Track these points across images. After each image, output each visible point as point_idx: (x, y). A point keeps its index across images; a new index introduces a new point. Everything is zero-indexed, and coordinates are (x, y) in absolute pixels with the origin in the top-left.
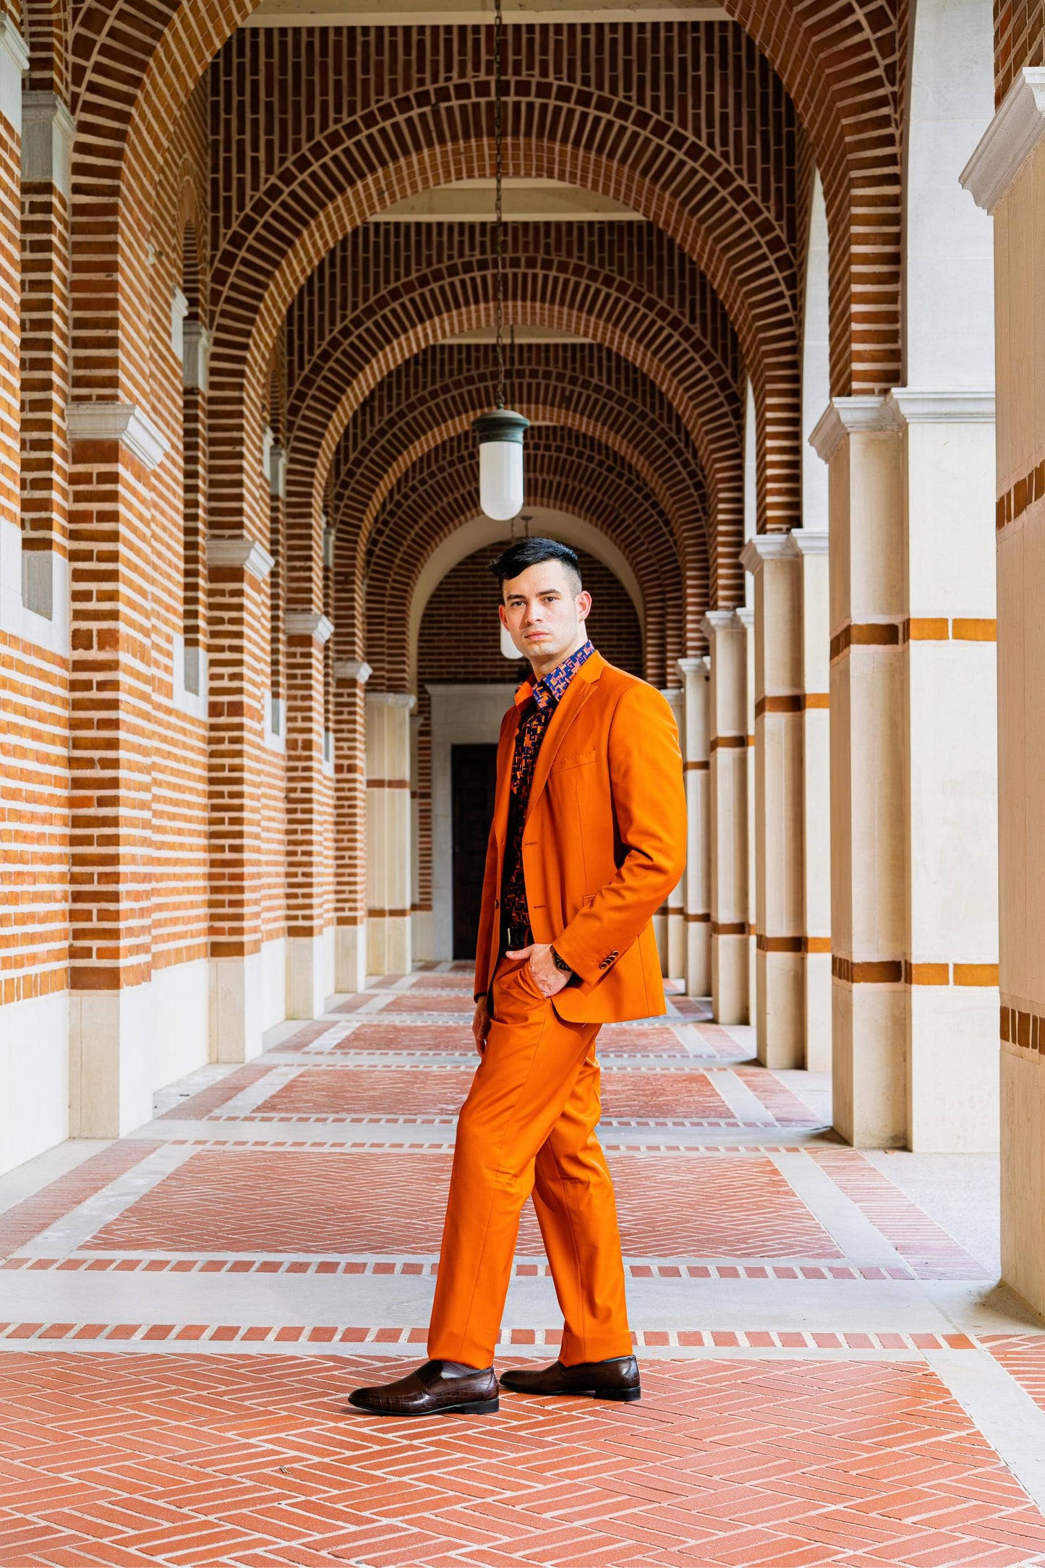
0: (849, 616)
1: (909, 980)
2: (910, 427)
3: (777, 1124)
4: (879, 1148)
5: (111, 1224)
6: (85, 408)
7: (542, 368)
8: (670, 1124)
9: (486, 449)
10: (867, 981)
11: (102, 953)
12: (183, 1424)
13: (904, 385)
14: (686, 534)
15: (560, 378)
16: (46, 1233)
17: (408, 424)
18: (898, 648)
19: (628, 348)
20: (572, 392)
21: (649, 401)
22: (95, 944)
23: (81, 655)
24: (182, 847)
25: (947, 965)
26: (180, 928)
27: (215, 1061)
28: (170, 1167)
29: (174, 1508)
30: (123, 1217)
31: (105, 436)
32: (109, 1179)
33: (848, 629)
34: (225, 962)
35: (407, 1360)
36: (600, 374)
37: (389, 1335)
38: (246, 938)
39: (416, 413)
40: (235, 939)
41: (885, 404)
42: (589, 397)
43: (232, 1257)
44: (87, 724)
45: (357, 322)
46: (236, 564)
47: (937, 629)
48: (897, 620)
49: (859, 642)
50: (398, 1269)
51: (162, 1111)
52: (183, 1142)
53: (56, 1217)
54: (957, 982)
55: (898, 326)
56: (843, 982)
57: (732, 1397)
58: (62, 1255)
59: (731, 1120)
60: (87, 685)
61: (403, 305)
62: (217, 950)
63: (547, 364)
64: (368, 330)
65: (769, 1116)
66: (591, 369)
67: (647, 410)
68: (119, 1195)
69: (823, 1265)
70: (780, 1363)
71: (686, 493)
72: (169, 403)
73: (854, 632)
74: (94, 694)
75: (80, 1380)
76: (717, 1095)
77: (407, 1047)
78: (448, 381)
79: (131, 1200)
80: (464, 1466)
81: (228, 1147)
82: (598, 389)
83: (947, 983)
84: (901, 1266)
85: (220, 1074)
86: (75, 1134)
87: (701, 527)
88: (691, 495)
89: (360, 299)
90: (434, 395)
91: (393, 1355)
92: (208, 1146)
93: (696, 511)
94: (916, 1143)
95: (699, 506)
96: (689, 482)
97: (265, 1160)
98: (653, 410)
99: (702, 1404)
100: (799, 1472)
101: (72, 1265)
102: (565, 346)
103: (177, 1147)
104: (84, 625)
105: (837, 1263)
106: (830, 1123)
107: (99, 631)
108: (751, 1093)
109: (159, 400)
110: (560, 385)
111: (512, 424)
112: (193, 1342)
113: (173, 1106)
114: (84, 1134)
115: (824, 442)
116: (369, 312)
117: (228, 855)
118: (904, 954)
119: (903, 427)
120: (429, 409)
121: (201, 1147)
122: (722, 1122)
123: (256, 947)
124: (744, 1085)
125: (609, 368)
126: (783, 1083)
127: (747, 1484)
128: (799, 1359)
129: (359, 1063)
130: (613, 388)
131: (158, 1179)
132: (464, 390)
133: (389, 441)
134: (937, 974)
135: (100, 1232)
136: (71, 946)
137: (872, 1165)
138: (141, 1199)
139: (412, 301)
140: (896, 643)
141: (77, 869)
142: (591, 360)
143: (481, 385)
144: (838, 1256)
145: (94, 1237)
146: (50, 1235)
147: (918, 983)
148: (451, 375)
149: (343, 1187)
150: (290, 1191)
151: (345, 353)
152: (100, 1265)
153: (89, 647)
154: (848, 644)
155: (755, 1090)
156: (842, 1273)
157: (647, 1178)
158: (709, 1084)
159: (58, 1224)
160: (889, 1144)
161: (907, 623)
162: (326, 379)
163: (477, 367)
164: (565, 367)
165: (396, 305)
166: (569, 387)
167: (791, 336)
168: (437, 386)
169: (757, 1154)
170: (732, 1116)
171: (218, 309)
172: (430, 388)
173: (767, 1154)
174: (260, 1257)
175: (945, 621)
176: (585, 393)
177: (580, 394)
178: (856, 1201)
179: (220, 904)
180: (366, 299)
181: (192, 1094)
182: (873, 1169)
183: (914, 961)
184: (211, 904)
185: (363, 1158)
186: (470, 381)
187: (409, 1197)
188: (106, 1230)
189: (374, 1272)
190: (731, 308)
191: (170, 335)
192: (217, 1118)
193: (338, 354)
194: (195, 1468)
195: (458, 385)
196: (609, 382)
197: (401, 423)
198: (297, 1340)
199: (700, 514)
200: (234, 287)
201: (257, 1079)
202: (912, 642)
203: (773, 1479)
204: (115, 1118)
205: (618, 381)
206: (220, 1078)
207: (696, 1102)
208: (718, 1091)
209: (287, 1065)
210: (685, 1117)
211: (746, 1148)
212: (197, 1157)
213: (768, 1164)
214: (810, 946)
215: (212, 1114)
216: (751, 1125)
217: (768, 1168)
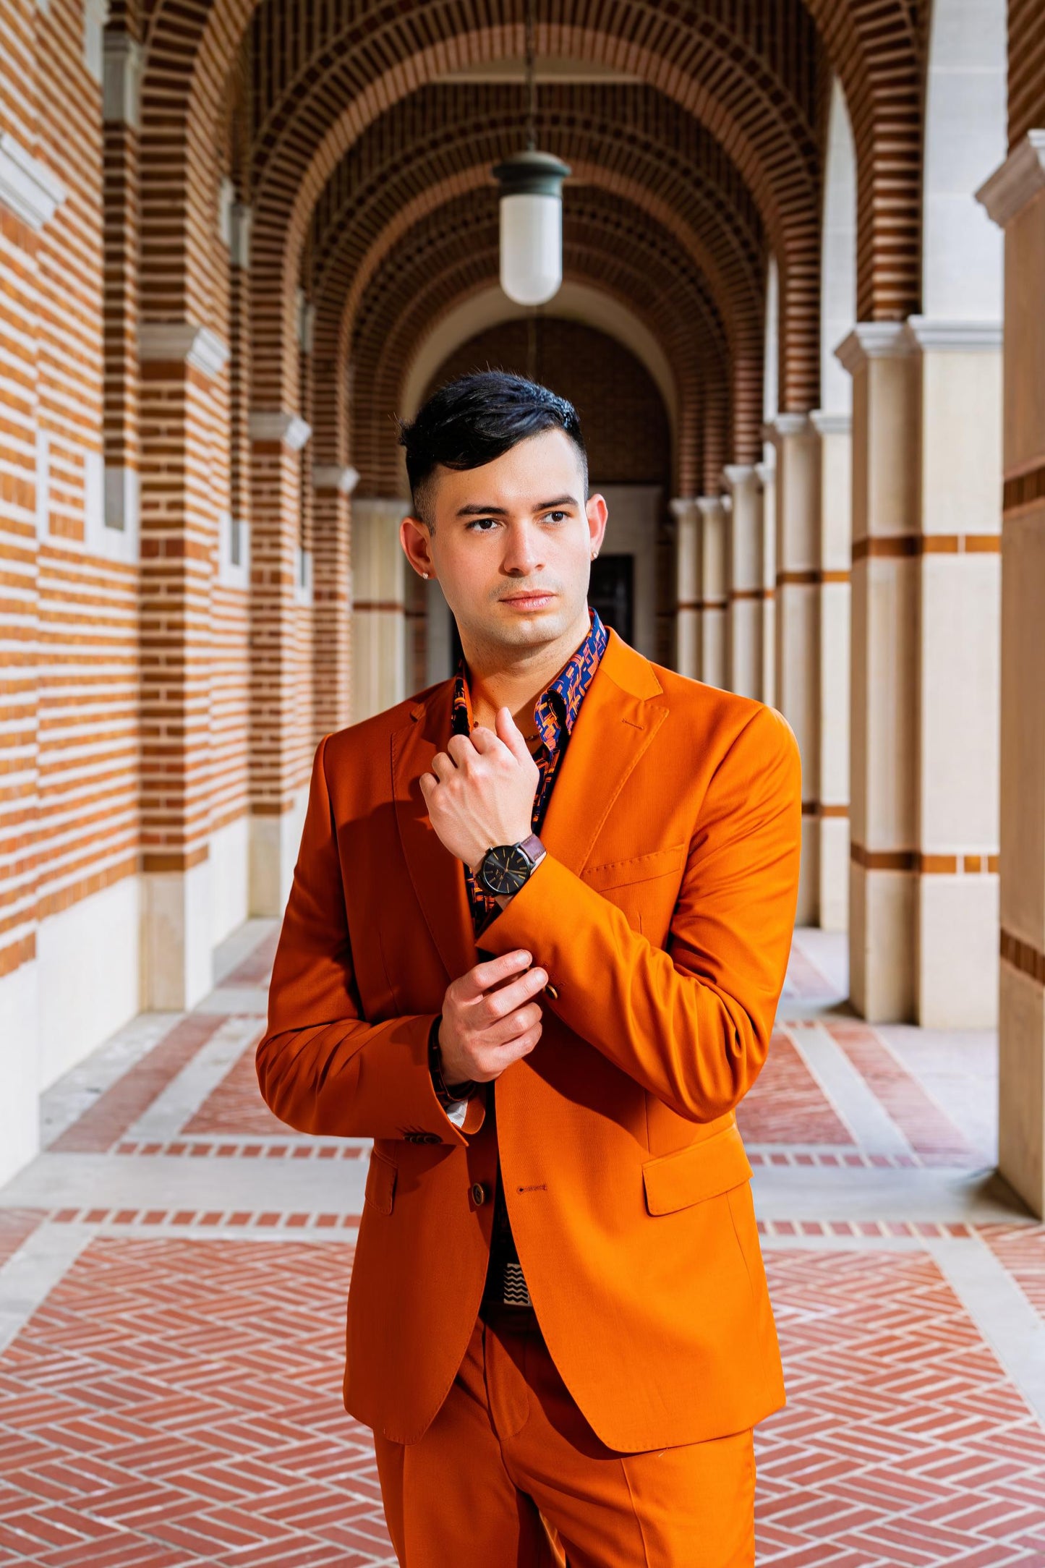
3: (915, 1157)
7: (565, 114)
8: (767, 1160)
9: (510, 206)
15: (587, 125)
17: (402, 179)
20: (601, 144)
21: (693, 154)
24: (99, 737)
26: (97, 846)
27: (147, 1010)
34: (161, 881)
36: (635, 121)
38: (189, 848)
39: (413, 166)
40: (172, 849)
42: (621, 150)
45: (341, 48)
46: (176, 356)
51: (58, 1128)
52: (67, 1216)
56: (1023, 976)
59: (849, 1150)
61: (398, 29)
62: (149, 864)
63: (571, 109)
64: (354, 60)
65: (893, 1137)
66: (624, 116)
67: (691, 166)
71: (737, 266)
72: (79, 139)
76: (814, 1086)
78: (452, 128)
81: (137, 1230)
82: (632, 139)
85: (152, 1034)
87: (753, 308)
89: (344, 19)
90: (434, 144)
92: (107, 1228)
93: (748, 289)
95: (752, 282)
97: (187, 1265)
98: (698, 164)
102: (593, 88)
103: (60, 1229)
106: (995, 1160)
108: (860, 1081)
109: (65, 134)
111: (547, 172)
113: (73, 1117)
116: (356, 36)
117: (164, 740)
120: (429, 162)
121: (95, 1229)
122: (839, 1152)
123: (203, 854)
124: (844, 1060)
125: (646, 114)
126: (897, 1055)
130: (650, 139)
133: (381, 202)
139: (410, 23)
142: (625, 104)
148: (456, 118)
150: (217, 1361)
151: (324, 87)
155: (864, 1074)
158: (799, 1061)
162: (302, 120)
163: (487, 110)
164: (593, 111)
165: (388, 28)
166: (597, 137)
167: (910, 61)
168: (440, 133)
169: (909, 1243)
170: (847, 1140)
171: (154, 18)
172: (430, 136)
173: (924, 1243)
176: (617, 144)
177: (611, 145)
179: (154, 804)
180: (352, 17)
181: (104, 1086)
184: (143, 804)
186: (478, 128)
191: (81, 47)
192: (127, 1149)
193: (316, 89)
195: (463, 132)
196: (646, 130)
197: (395, 179)
201: (200, 1044)
205: (657, 129)
206: (149, 1045)
207: (790, 1104)
208: (818, 1077)
209: (243, 1016)
210: (786, 1141)
211: (890, 1226)
212: (86, 1260)
213: (933, 1272)
214: (927, 865)
215: (127, 1139)
216: (880, 1161)
217: (939, 1286)
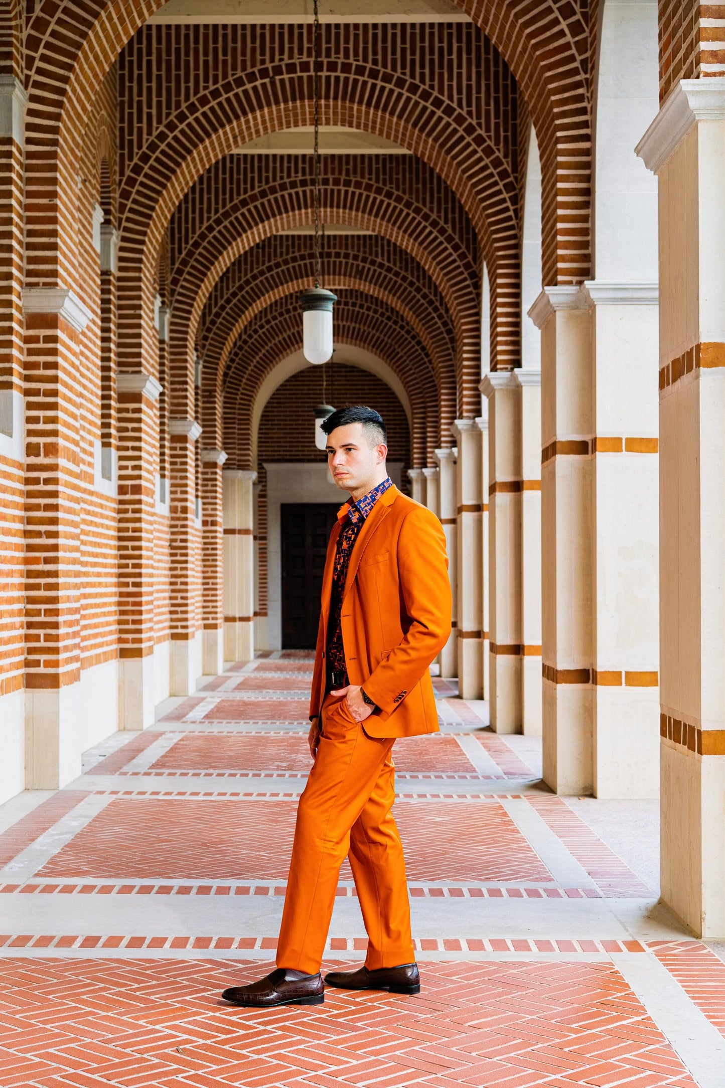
0: (555, 435)
1: (595, 682)
2: (597, 308)
3: (505, 776)
4: (574, 796)
5: (55, 856)
6: (35, 292)
7: (343, 251)
8: (433, 777)
9: (307, 315)
10: (566, 682)
11: (48, 664)
12: (110, 1014)
13: (593, 279)
14: (440, 365)
15: (356, 258)
16: (12, 864)
17: (252, 289)
18: (588, 457)
19: (402, 240)
20: (364, 267)
21: (416, 274)
22: (43, 658)
23: (33, 460)
24: (100, 585)
25: (620, 673)
26: (99, 640)
27: (123, 729)
28: (94, 812)
29: (105, 1081)
30: (64, 852)
31: (49, 311)
32: (53, 821)
33: (554, 444)
34: (130, 662)
35: (260, 963)
36: (383, 255)
37: (248, 943)
38: (144, 645)
39: (257, 281)
40: (136, 646)
41: (580, 291)
42: (375, 271)
43: (138, 882)
44: (37, 507)
45: (218, 222)
46: (136, 391)
47: (614, 445)
48: (587, 438)
49: (562, 453)
50: (252, 891)
51: (87, 768)
52: (102, 793)
53: (18, 851)
54: (628, 684)
55: (589, 238)
56: (550, 682)
57: (482, 991)
58: (22, 882)
59: (474, 774)
60: (36, 481)
61: (249, 211)
62: (124, 653)
63: (347, 249)
64: (225, 228)
65: (499, 770)
66: (377, 253)
67: (415, 280)
68: (61, 834)
69: (540, 886)
70: (513, 963)
71: (441, 336)
72: (91, 282)
73: (558, 446)
74: (41, 487)
75: (38, 980)
76: (464, 754)
77: (253, 718)
78: (279, 260)
79: (68, 838)
80: (302, 1046)
81: (134, 796)
82: (381, 266)
83: (621, 685)
84: (593, 888)
85: (126, 739)
86: (29, 787)
87: (450, 360)
88: (444, 338)
89: (220, 206)
90: (270, 269)
91: (251, 959)
92: (120, 796)
93: (448, 349)
94: (600, 791)
95: (449, 346)
96: (443, 329)
97: (159, 806)
98: (418, 280)
99: (461, 996)
100: (529, 1049)
101: (30, 889)
102: (359, 237)
103: (99, 796)
104: (34, 440)
105: (550, 885)
106: (541, 777)
107: (45, 444)
108: (487, 753)
109: (85, 281)
110: (355, 263)
111: (325, 298)
112: (114, 949)
113: (95, 764)
114: (36, 787)
115: (538, 315)
116: (226, 215)
117: (131, 589)
118: (592, 664)
119: (592, 307)
120: (267, 279)
121: (115, 796)
122: (468, 775)
123: (151, 650)
124: (482, 746)
125: (389, 251)
126: (508, 745)
127: (494, 1059)
128: (526, 960)
129: (221, 730)
130: (391, 265)
131: (86, 822)
132: (290, 266)
133: (239, 301)
134: (614, 678)
135: (48, 863)
136: (26, 659)
137: (571, 809)
138: (76, 837)
139: (256, 207)
140: (587, 453)
141: (30, 606)
142: (377, 246)
143: (302, 263)
144: (550, 880)
145: (44, 868)
146: (14, 865)
147: (602, 684)
148: (281, 255)
149: (213, 827)
150: (177, 830)
151: (209, 243)
152: (49, 889)
153: (38, 455)
154: (554, 453)
155: (489, 750)
156: (552, 893)
157: (419, 819)
158: (458, 746)
159: (18, 858)
160: (581, 793)
161: (594, 440)
162: (197, 260)
163: (299, 250)
164: (359, 251)
165: (244, 210)
166: (361, 264)
167: (514, 237)
168: (272, 263)
169: (492, 800)
170: (474, 771)
171: (124, 217)
172: (267, 265)
173: (499, 800)
174: (158, 882)
175: (620, 439)
176: (372, 268)
177: (369, 269)
178: (560, 837)
179: (126, 622)
180: (224, 206)
181: (108, 755)
182: (571, 812)
183: (598, 670)
184: (120, 622)
185: (226, 804)
186: (294, 259)
187: (257, 835)
188: (52, 861)
189: (237, 893)
190: (474, 217)
191: (91, 236)
192: (125, 774)
193: (205, 244)
194: (119, 1049)
195: (286, 262)
196: (389, 261)
197: (247, 288)
198: (185, 947)
199: (450, 351)
200: (135, 201)
201: (152, 742)
202: (597, 453)
203: (512, 1055)
204: (56, 775)
205: (395, 260)
206: (126, 742)
207: (449, 760)
208: (465, 751)
209: (171, 732)
210: (443, 772)
211: (485, 796)
212: (113, 804)
213: (501, 807)
214: (526, 651)
215: (122, 771)
216: (487, 777)
217: (501, 812)
